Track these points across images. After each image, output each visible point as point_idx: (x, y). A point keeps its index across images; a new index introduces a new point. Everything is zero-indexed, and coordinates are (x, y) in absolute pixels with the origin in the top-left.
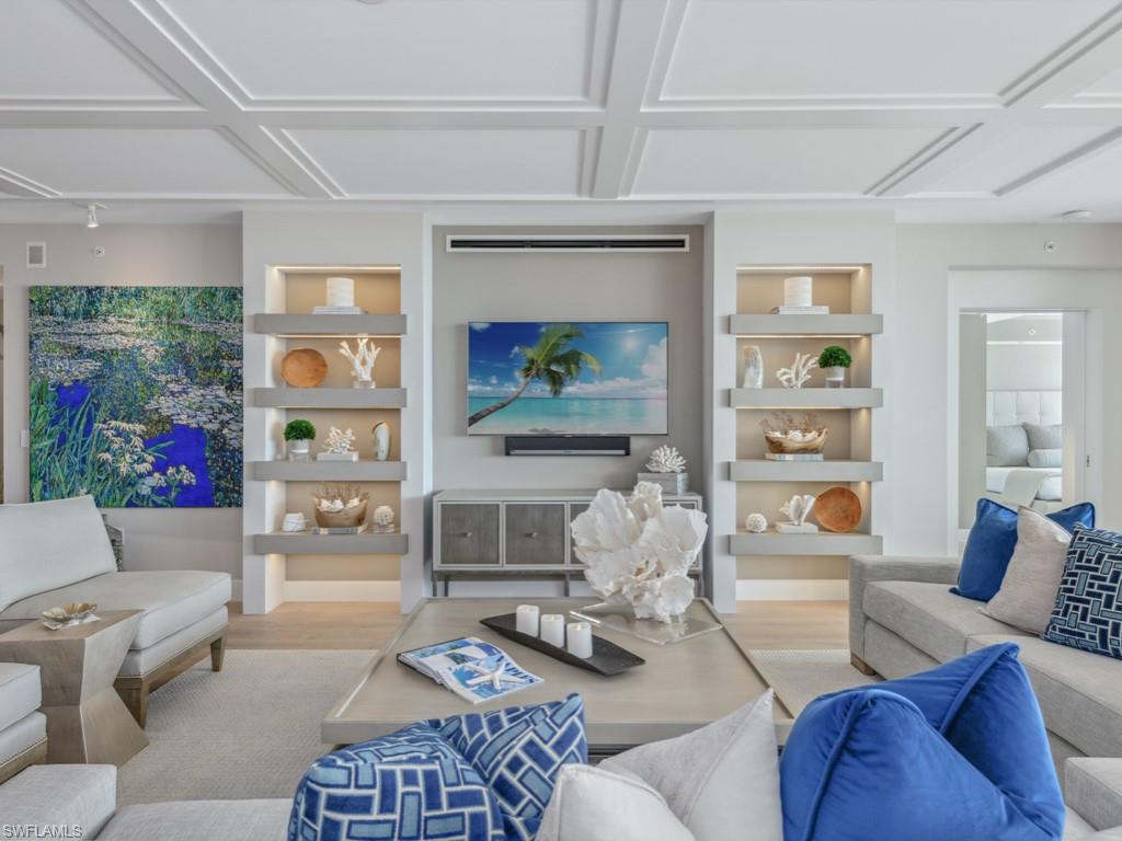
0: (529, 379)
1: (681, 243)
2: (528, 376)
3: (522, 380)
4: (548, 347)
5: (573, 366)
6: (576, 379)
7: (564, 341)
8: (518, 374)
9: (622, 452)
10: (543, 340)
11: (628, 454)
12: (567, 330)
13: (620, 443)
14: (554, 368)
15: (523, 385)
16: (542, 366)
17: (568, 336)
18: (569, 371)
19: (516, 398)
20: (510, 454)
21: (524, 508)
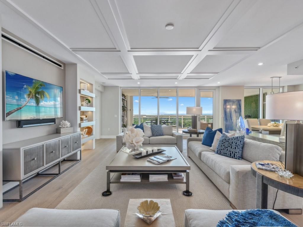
0: (29, 99)
2: (29, 97)
3: (27, 99)
4: (35, 88)
5: (42, 96)
6: (43, 100)
7: (40, 87)
8: (26, 96)
9: (54, 123)
10: (34, 85)
12: (40, 83)
14: (37, 96)
15: (27, 101)
16: (34, 94)
17: (41, 85)
18: (41, 98)
19: (25, 105)
20: (22, 127)
21: (50, 145)
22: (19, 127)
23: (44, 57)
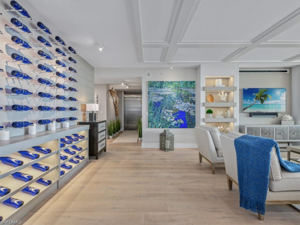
1: (286, 71)
2: (256, 99)
5: (266, 97)
6: (267, 100)
8: (254, 99)
9: (276, 116)
10: (259, 92)
11: (277, 116)
13: (276, 114)
14: (262, 98)
15: (255, 102)
16: (259, 97)
17: (265, 91)
18: (265, 99)
19: (254, 104)
20: (251, 117)
21: (265, 128)
22: (250, 117)
23: (269, 71)
